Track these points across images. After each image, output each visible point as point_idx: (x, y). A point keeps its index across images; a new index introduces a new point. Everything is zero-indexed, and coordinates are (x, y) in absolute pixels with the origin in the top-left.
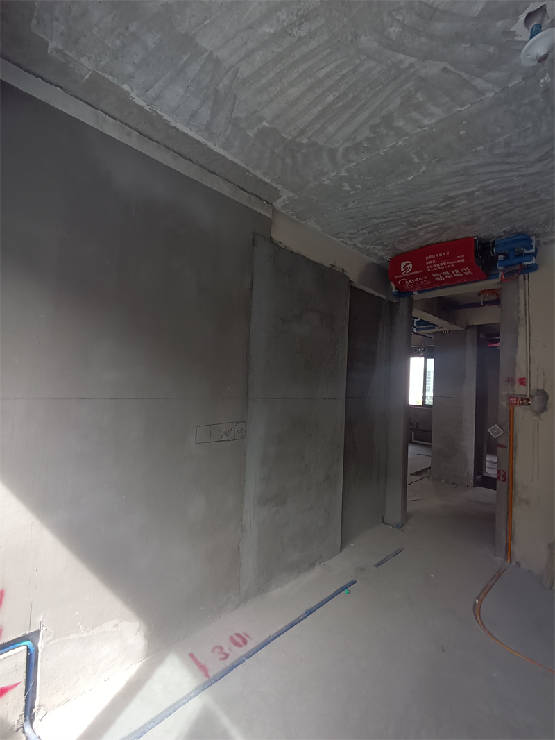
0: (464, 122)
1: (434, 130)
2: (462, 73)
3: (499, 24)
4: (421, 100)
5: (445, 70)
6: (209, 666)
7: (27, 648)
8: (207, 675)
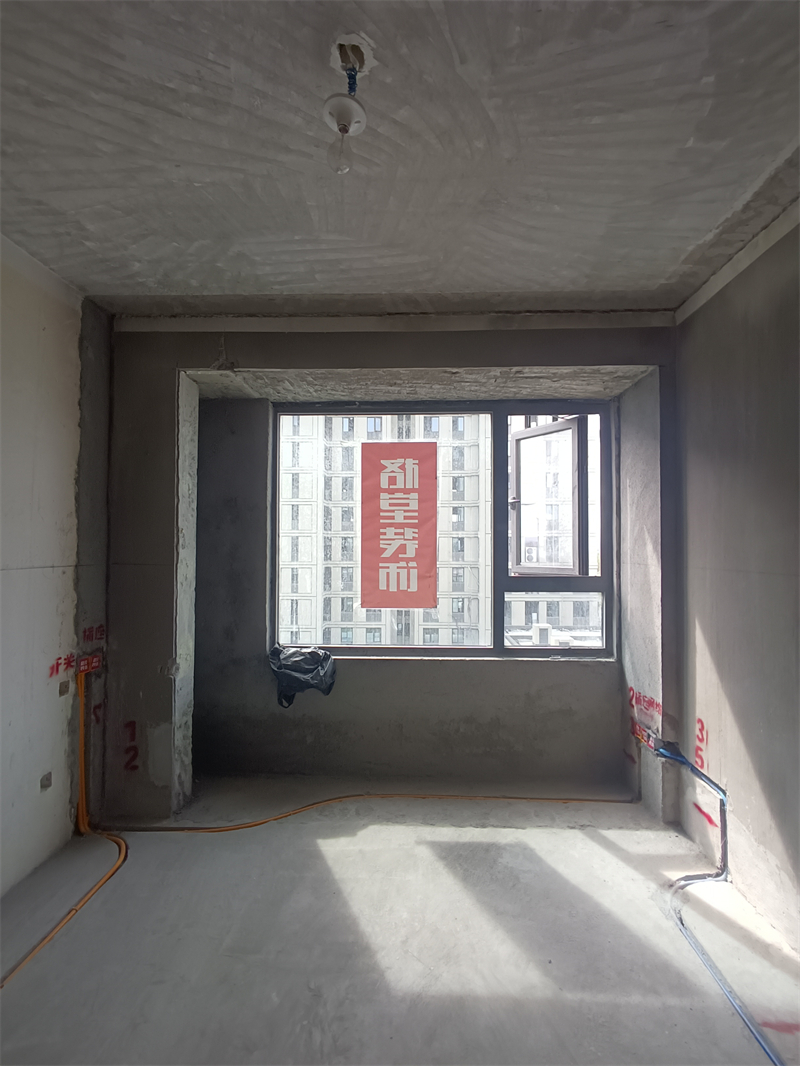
2: (447, 36)
3: (389, 80)
6: (788, 1038)
7: (722, 801)
8: (767, 1024)
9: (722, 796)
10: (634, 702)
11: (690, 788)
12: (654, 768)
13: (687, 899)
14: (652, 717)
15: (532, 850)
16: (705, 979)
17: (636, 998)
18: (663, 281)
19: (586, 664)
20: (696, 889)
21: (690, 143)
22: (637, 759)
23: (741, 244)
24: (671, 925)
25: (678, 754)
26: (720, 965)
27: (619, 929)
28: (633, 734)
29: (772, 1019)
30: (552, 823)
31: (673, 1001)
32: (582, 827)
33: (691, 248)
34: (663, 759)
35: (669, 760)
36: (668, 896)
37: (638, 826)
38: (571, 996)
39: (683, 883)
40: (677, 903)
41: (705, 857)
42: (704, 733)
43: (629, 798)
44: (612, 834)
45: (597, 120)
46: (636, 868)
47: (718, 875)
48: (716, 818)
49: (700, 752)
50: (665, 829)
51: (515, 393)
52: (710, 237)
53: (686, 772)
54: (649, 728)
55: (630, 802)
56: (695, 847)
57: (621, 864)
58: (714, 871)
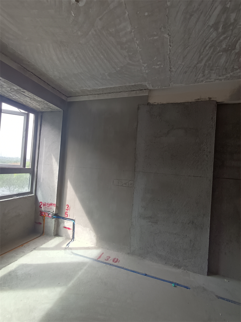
0: (138, 13)
1: (136, 27)
2: (105, 12)
4: (114, 30)
5: (100, 19)
6: (101, 258)
7: (73, 222)
8: (98, 259)
9: (74, 222)
10: (42, 206)
11: (62, 224)
12: (51, 223)
13: (71, 249)
14: (51, 208)
15: (26, 264)
16: (86, 260)
17: (80, 273)
18: (72, 90)
19: (26, 198)
20: (71, 245)
21: (106, 74)
22: (42, 223)
23: (92, 94)
24: (73, 256)
25: (58, 216)
26: (86, 256)
27: (65, 264)
28: (41, 216)
29: (98, 257)
30: (24, 253)
31: (85, 268)
32: (34, 249)
33: (84, 88)
34: (55, 219)
35: (56, 218)
36: (67, 251)
37: (48, 240)
38: (70, 284)
39: (67, 246)
40: (70, 251)
41: (67, 238)
42: (69, 208)
43: (39, 235)
44: (44, 246)
45: (102, 56)
46: (56, 250)
47: (72, 241)
48: (71, 227)
49: (67, 213)
50: (54, 238)
52: (89, 89)
53: (61, 220)
54: (49, 212)
55: (40, 236)
56: (63, 238)
57: (53, 251)
58: (71, 240)
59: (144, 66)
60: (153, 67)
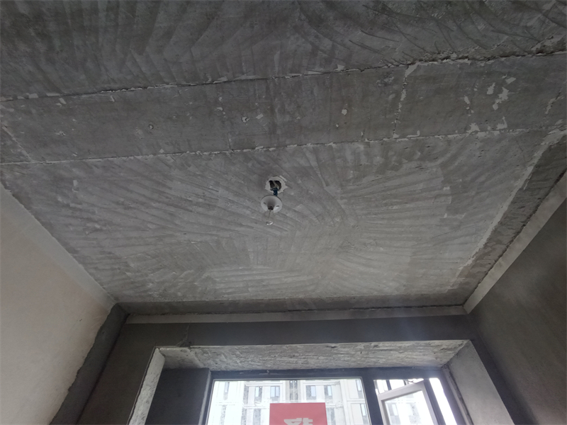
1: (362, 134)
4: (352, 172)
5: (327, 185)
21: (446, 216)
33: (461, 268)
51: (375, 363)
59: (476, 132)
60: (495, 107)
